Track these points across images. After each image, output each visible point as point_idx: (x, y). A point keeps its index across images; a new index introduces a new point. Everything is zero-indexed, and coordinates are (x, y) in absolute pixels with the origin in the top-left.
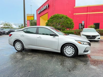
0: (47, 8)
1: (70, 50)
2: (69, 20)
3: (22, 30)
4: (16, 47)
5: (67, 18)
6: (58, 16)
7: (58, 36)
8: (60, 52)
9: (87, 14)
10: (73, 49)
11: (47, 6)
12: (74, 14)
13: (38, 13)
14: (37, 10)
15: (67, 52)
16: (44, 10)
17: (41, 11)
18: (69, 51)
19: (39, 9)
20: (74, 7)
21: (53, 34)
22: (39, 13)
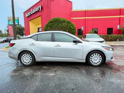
0: (40, 10)
1: (96, 58)
2: (72, 25)
3: (30, 37)
4: (22, 61)
5: (69, 22)
6: (59, 20)
7: (82, 43)
8: (84, 61)
9: (85, 19)
10: (100, 56)
11: (39, 8)
12: (72, 18)
13: (26, 16)
14: (24, 13)
15: (94, 61)
16: (35, 13)
17: (32, 13)
18: (96, 60)
19: (27, 10)
20: (72, 11)
21: (75, 40)
22: (29, 16)
